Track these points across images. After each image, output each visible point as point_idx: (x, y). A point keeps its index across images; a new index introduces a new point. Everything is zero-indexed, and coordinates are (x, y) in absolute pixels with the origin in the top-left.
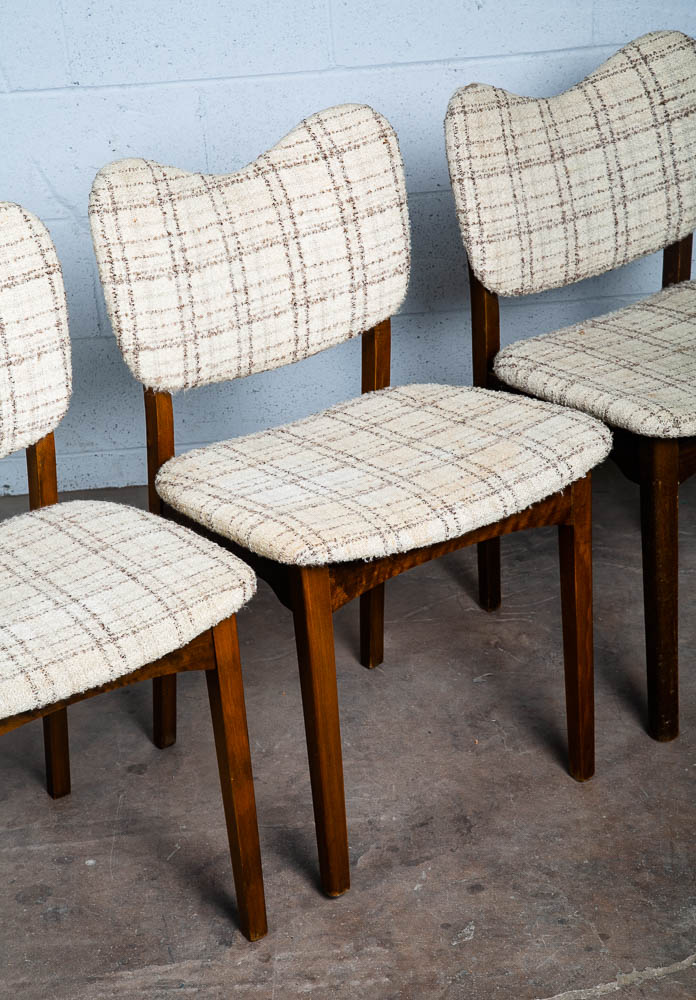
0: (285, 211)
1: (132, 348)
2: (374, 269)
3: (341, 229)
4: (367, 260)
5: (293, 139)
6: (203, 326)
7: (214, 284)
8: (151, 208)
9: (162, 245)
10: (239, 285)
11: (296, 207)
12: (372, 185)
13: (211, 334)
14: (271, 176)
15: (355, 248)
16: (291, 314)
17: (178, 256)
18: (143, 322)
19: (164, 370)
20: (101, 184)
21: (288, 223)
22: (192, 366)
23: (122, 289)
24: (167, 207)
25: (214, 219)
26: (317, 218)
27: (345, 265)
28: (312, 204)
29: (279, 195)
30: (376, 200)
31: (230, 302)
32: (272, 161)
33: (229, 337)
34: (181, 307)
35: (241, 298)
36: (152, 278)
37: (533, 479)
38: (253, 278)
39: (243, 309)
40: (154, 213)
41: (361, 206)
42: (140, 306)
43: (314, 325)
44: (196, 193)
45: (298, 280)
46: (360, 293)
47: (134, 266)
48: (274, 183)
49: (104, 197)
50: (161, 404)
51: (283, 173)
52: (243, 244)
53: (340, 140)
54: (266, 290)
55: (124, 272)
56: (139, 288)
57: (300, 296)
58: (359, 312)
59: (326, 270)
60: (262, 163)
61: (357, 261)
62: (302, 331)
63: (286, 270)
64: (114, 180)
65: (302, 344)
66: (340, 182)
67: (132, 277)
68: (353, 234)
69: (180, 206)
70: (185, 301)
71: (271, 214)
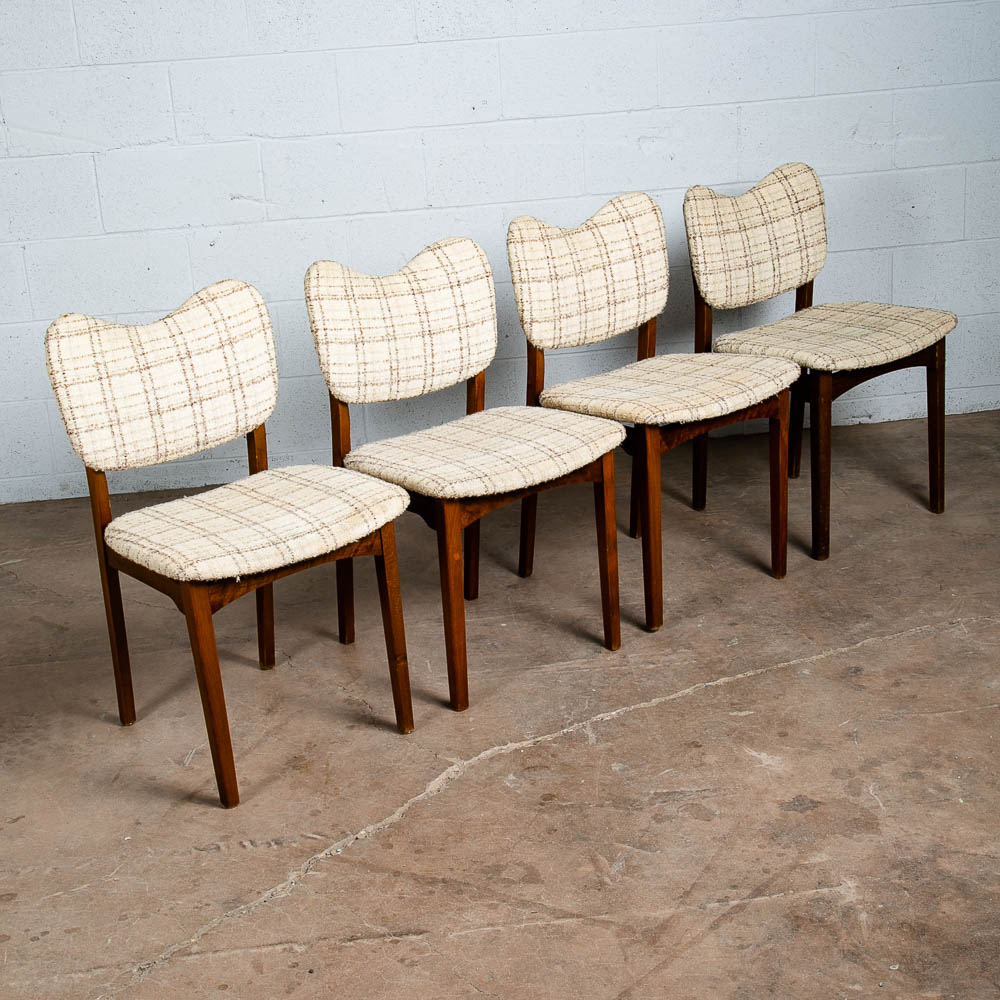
0: (603, 249)
1: (529, 321)
2: (650, 286)
3: (633, 261)
4: (647, 280)
5: (606, 210)
6: (564, 311)
7: (569, 287)
8: (538, 242)
9: (544, 263)
10: (581, 290)
11: (609, 248)
12: (649, 237)
13: (568, 317)
14: (595, 230)
15: (640, 273)
16: (607, 309)
17: (552, 270)
18: (535, 306)
19: (545, 336)
20: (514, 228)
21: (605, 256)
22: (557, 335)
23: (525, 286)
24: (546, 242)
25: (568, 251)
26: (620, 255)
27: (635, 282)
28: (618, 246)
29: (600, 241)
30: (651, 246)
31: (577, 299)
32: (595, 222)
33: (575, 320)
34: (553, 299)
35: (582, 297)
36: (540, 281)
38: (588, 287)
39: (583, 304)
40: (540, 244)
41: (643, 249)
42: (535, 297)
43: (619, 316)
44: (560, 237)
45: (611, 290)
46: (643, 299)
47: (532, 274)
48: (597, 234)
49: (516, 234)
50: (539, 355)
51: (601, 229)
52: (583, 267)
53: (632, 211)
54: (594, 294)
55: (526, 277)
56: (534, 286)
57: (611, 299)
58: (642, 311)
59: (624, 285)
60: (590, 223)
61: (641, 280)
62: (612, 320)
63: (604, 283)
64: (521, 225)
65: (612, 328)
66: (632, 235)
67: (531, 280)
68: (639, 265)
69: (552, 242)
70: (555, 296)
71: (596, 251)
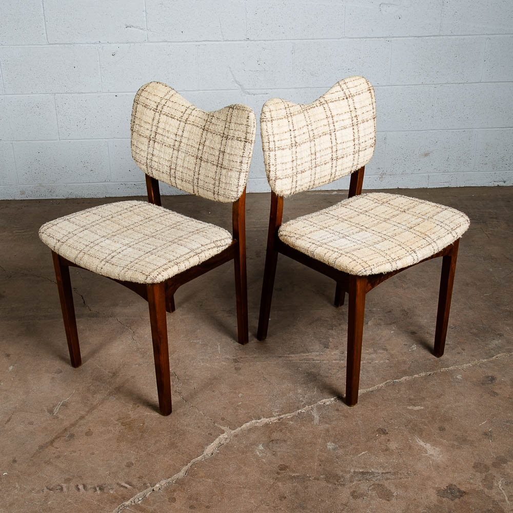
0: (330, 120)
1: (274, 178)
2: (363, 145)
3: (352, 128)
4: (361, 141)
5: (334, 90)
6: (300, 169)
7: (304, 151)
8: (284, 120)
9: (287, 136)
10: (313, 152)
11: (335, 119)
12: (364, 110)
13: (302, 172)
14: (326, 106)
15: (356, 136)
16: (330, 163)
17: (293, 139)
18: (279, 167)
19: (284, 188)
20: (266, 109)
21: (332, 126)
22: (294, 186)
23: (272, 154)
24: (290, 119)
25: (305, 123)
26: (343, 124)
27: (352, 143)
28: (341, 117)
29: (329, 114)
30: (366, 116)
31: (309, 158)
32: (326, 99)
33: (308, 173)
34: (293, 161)
35: (313, 157)
36: (283, 149)
37: (443, 239)
38: (318, 149)
39: (313, 161)
40: (285, 121)
41: (360, 119)
42: (279, 161)
43: (339, 168)
44: (299, 113)
45: (334, 150)
46: (357, 155)
47: (277, 144)
48: (327, 109)
49: (268, 115)
50: (279, 201)
51: (330, 104)
52: (316, 134)
53: (353, 91)
54: (322, 153)
55: (273, 147)
56: (278, 153)
57: (334, 156)
58: (355, 163)
59: (345, 145)
60: (322, 100)
61: (357, 142)
62: (334, 171)
63: (330, 145)
64: (272, 108)
65: (333, 176)
66: (352, 109)
67: (276, 149)
68: (356, 131)
69: (294, 118)
70: (294, 158)
71: (325, 122)
